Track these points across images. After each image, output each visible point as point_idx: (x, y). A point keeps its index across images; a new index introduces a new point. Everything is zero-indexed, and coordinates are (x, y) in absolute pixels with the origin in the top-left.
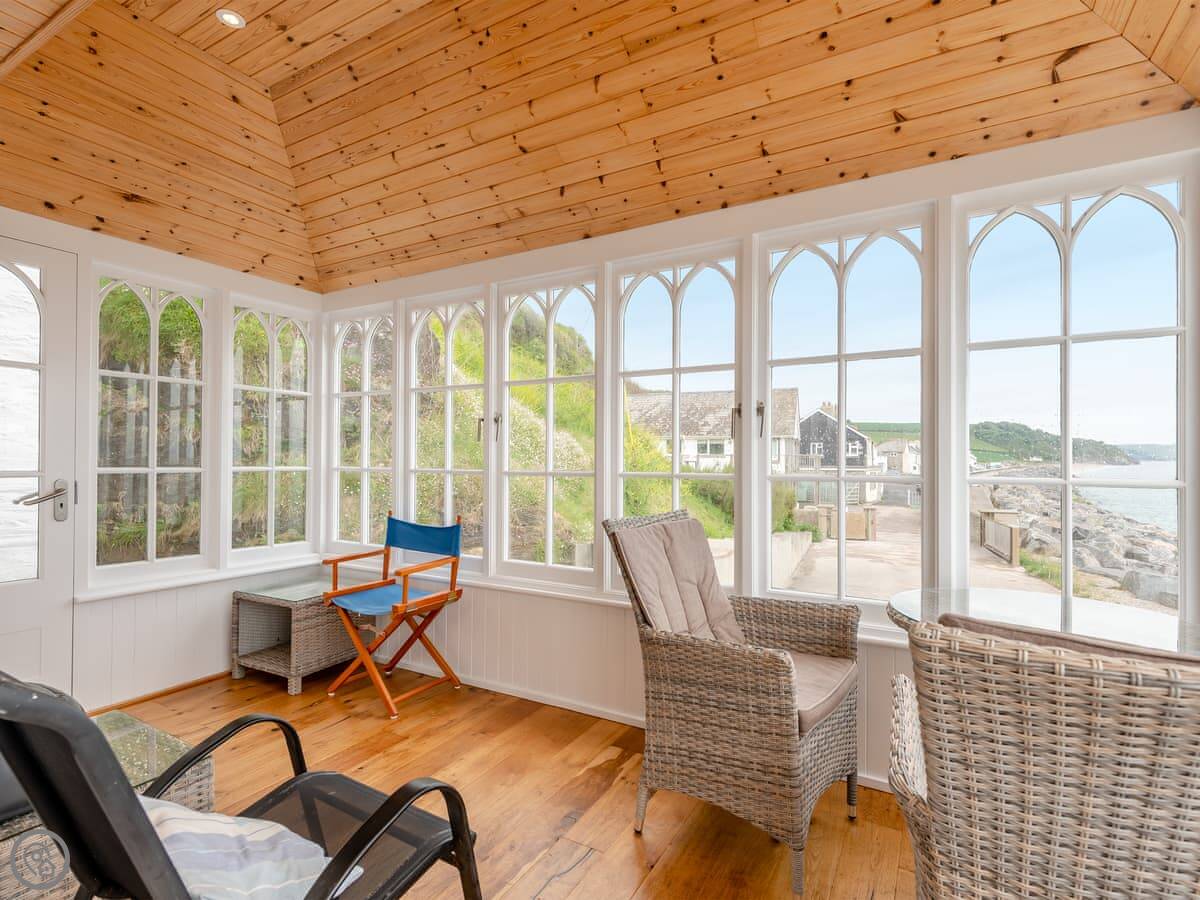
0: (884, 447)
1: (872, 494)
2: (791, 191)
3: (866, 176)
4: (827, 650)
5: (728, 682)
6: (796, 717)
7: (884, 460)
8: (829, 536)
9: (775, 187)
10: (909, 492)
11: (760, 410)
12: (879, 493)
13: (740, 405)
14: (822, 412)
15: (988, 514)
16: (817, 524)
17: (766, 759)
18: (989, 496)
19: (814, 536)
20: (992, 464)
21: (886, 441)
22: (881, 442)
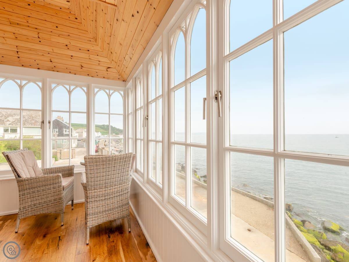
0: (77, 131)
1: (74, 145)
2: (58, 71)
3: (75, 74)
4: (67, 175)
5: (46, 184)
6: (62, 187)
7: (77, 135)
8: (60, 159)
9: (53, 69)
10: (84, 144)
11: (49, 122)
12: (76, 144)
13: (43, 121)
14: (57, 119)
15: (103, 148)
16: (57, 155)
17: (55, 198)
18: (104, 144)
19: (55, 159)
20: (105, 135)
21: (78, 129)
22: (76, 129)
